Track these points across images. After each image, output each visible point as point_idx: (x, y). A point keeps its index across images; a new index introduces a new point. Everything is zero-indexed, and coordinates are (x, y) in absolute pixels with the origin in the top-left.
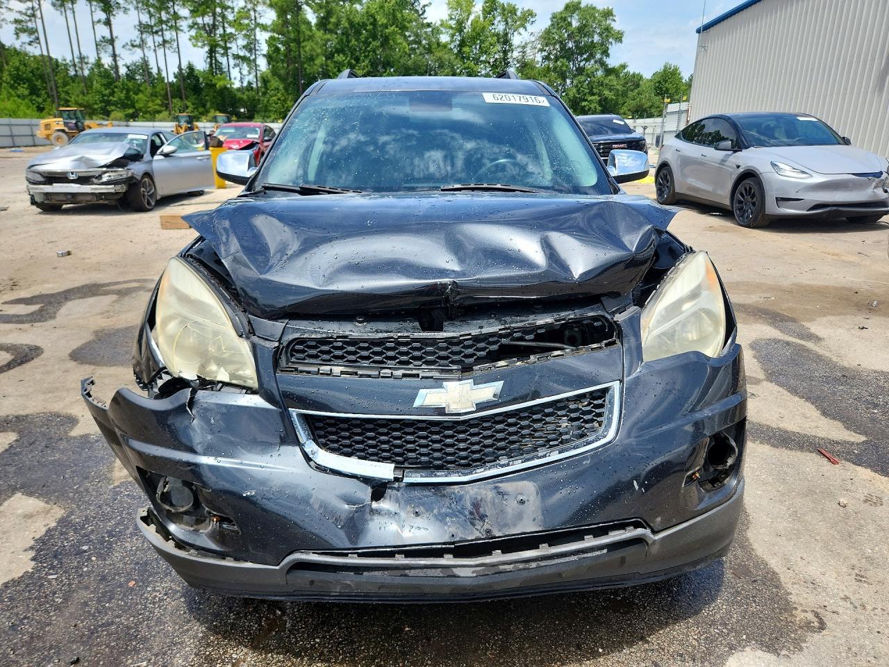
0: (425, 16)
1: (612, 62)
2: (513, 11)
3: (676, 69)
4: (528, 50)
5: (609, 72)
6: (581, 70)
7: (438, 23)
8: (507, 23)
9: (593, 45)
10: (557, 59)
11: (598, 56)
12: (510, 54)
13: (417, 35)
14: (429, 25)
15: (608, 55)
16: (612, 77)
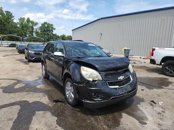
0: (13, 21)
1: (54, 33)
2: (33, 22)
3: (65, 35)
4: (37, 30)
5: (54, 35)
6: (48, 34)
7: (17, 23)
8: (32, 24)
9: (50, 30)
10: (43, 32)
11: (51, 32)
12: (33, 30)
13: (12, 25)
14: (15, 23)
15: (53, 32)
16: (54, 36)
